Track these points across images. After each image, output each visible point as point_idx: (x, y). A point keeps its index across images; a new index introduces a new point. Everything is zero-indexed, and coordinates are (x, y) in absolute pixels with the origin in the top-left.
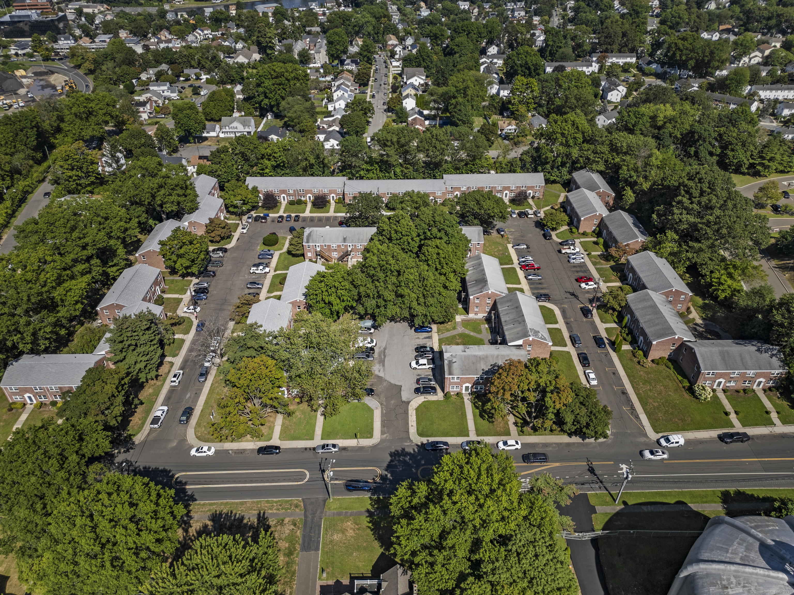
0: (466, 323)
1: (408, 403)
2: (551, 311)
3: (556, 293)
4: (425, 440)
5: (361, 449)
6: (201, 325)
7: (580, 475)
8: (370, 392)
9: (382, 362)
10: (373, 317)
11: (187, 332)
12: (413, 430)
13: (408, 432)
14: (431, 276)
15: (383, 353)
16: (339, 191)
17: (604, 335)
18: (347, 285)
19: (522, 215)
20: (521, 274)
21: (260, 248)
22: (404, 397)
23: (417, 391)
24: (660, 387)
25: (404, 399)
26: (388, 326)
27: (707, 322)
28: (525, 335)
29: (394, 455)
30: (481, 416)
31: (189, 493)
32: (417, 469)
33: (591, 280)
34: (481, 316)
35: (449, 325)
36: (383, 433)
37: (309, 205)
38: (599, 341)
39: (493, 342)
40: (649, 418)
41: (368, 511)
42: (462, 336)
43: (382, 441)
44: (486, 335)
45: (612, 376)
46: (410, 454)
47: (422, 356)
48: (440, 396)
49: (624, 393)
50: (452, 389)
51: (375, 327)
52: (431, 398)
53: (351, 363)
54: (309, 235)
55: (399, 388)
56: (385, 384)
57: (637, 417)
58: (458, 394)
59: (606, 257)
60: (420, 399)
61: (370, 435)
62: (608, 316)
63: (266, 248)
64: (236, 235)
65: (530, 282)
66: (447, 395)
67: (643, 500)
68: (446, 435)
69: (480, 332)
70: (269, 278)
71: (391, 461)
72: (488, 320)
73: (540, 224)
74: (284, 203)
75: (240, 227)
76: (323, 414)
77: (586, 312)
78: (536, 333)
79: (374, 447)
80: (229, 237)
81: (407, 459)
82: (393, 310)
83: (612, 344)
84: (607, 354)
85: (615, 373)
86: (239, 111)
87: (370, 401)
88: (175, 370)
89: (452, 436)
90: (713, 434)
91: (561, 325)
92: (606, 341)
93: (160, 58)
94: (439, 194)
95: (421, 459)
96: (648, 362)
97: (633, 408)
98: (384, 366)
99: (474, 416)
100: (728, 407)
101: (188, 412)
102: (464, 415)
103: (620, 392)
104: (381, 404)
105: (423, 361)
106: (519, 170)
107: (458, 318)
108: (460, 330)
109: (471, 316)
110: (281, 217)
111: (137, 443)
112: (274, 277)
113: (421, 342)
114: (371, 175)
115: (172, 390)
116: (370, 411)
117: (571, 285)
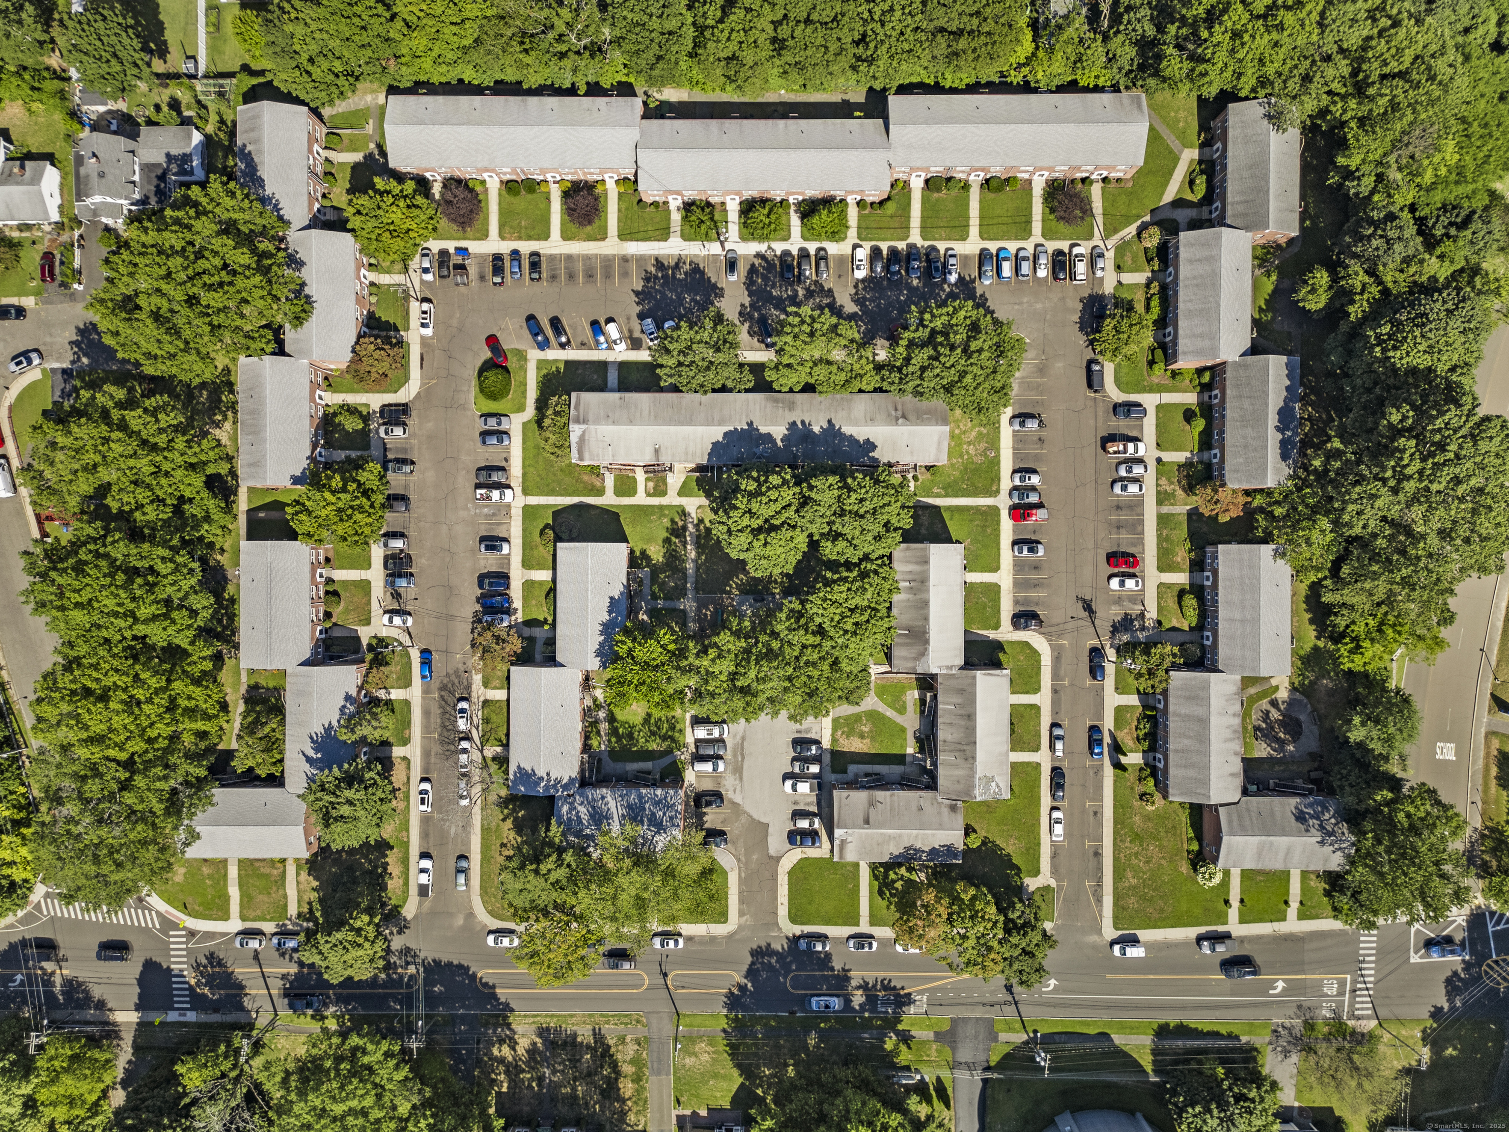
0: (882, 685)
1: (778, 859)
2: (1036, 657)
3: (1060, 602)
4: (798, 930)
5: (712, 939)
7: (992, 993)
9: (739, 770)
11: (405, 680)
12: (783, 911)
13: (775, 914)
15: (741, 749)
16: (627, 165)
17: (1108, 724)
20: (1006, 533)
21: (476, 402)
22: (772, 848)
23: (792, 837)
24: (1153, 849)
25: (772, 852)
27: (1298, 695)
29: (757, 953)
30: (881, 893)
31: (503, 1000)
32: (785, 978)
36: (741, 914)
37: (556, 201)
38: (1094, 739)
40: (1115, 904)
41: (724, 1031)
42: (872, 716)
43: (741, 927)
45: (1091, 818)
46: (775, 953)
48: (825, 849)
49: (1097, 854)
52: (813, 853)
54: (582, 440)
55: (764, 828)
56: (743, 819)
57: (1099, 900)
60: (796, 855)
61: (723, 917)
63: (491, 404)
65: (1019, 565)
67: (1059, 1029)
68: (827, 923)
69: (903, 709)
70: (517, 513)
71: (753, 963)
74: (494, 188)
77: (1097, 659)
79: (731, 936)
81: (773, 961)
83: (1115, 748)
84: (1098, 771)
85: (1097, 813)
87: (722, 855)
88: (416, 777)
89: (836, 924)
90: (1192, 932)
91: (1043, 699)
92: (1107, 740)
95: (791, 962)
97: (1099, 885)
98: (741, 779)
99: (871, 892)
100: (1235, 893)
102: (856, 891)
103: (1091, 852)
104: (739, 860)
108: (871, 701)
110: (497, 261)
111: (409, 917)
112: (527, 515)
113: (803, 728)
115: (425, 819)
116: (723, 874)
117: (1091, 573)
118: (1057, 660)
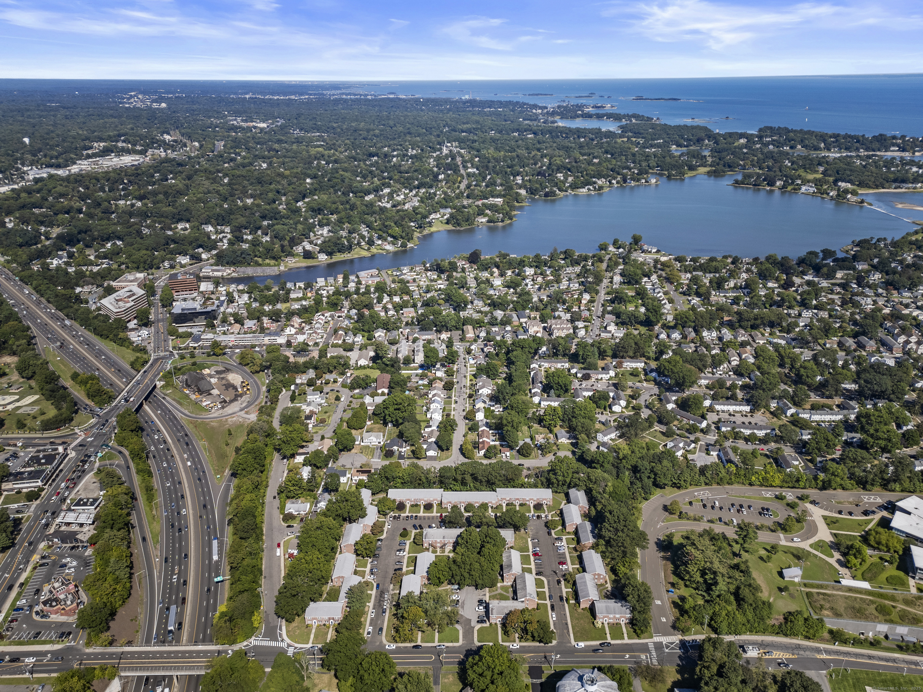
0: (502, 588)
1: (474, 627)
2: (543, 581)
3: (548, 571)
4: (480, 644)
5: (454, 647)
6: (378, 586)
7: (541, 659)
8: (458, 622)
9: (463, 607)
10: (459, 584)
11: (372, 590)
12: (475, 639)
13: (473, 640)
14: (485, 564)
15: (463, 603)
16: (439, 499)
17: (564, 595)
18: (448, 570)
19: (539, 517)
20: (532, 558)
21: (399, 539)
22: (472, 625)
23: (478, 622)
24: (582, 622)
26: (466, 588)
28: (526, 596)
29: (468, 650)
30: (505, 634)
33: (564, 563)
34: (510, 583)
35: (494, 588)
36: (463, 640)
37: (422, 507)
38: (561, 598)
39: (513, 599)
40: (574, 634)
42: (500, 594)
43: (463, 644)
44: (511, 595)
45: (563, 616)
46: (474, 650)
47: (481, 605)
48: (487, 624)
49: (567, 624)
50: (493, 621)
51: (459, 589)
52: (484, 625)
53: (449, 608)
54: (426, 534)
55: (470, 620)
56: (464, 618)
57: (569, 634)
58: (496, 624)
59: (575, 549)
60: (480, 626)
61: (458, 641)
62: (569, 585)
63: (403, 539)
64: (385, 529)
65: (536, 564)
66: (491, 624)
68: (489, 642)
69: (508, 592)
70: (406, 557)
71: (466, 653)
72: (512, 586)
73: (547, 525)
74: (408, 506)
75: (387, 524)
76: (438, 632)
77: (559, 582)
78: (531, 595)
79: (459, 647)
80: (382, 531)
81: (473, 652)
82: (468, 581)
83: (567, 600)
84: (564, 605)
85: (565, 615)
86: (370, 420)
87: (458, 626)
88: (371, 610)
89: (491, 642)
90: (598, 642)
91: (546, 590)
92: (565, 598)
93: (308, 365)
94: (494, 502)
96: (580, 610)
97: (568, 631)
98: (463, 609)
99: (502, 633)
100: (607, 631)
101: (381, 629)
102: (497, 633)
103: (564, 623)
104: (463, 628)
105: (481, 607)
106: (540, 486)
107: (499, 585)
108: (499, 591)
109: (505, 583)
110: (408, 517)
112: (409, 557)
113: (481, 597)
114: (456, 487)
115: (372, 619)
116: (458, 631)
117: (555, 566)
118: (548, 582)
